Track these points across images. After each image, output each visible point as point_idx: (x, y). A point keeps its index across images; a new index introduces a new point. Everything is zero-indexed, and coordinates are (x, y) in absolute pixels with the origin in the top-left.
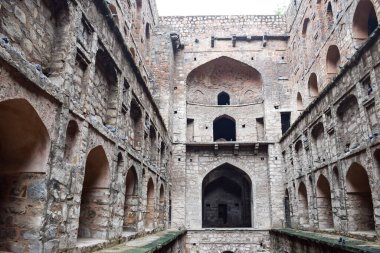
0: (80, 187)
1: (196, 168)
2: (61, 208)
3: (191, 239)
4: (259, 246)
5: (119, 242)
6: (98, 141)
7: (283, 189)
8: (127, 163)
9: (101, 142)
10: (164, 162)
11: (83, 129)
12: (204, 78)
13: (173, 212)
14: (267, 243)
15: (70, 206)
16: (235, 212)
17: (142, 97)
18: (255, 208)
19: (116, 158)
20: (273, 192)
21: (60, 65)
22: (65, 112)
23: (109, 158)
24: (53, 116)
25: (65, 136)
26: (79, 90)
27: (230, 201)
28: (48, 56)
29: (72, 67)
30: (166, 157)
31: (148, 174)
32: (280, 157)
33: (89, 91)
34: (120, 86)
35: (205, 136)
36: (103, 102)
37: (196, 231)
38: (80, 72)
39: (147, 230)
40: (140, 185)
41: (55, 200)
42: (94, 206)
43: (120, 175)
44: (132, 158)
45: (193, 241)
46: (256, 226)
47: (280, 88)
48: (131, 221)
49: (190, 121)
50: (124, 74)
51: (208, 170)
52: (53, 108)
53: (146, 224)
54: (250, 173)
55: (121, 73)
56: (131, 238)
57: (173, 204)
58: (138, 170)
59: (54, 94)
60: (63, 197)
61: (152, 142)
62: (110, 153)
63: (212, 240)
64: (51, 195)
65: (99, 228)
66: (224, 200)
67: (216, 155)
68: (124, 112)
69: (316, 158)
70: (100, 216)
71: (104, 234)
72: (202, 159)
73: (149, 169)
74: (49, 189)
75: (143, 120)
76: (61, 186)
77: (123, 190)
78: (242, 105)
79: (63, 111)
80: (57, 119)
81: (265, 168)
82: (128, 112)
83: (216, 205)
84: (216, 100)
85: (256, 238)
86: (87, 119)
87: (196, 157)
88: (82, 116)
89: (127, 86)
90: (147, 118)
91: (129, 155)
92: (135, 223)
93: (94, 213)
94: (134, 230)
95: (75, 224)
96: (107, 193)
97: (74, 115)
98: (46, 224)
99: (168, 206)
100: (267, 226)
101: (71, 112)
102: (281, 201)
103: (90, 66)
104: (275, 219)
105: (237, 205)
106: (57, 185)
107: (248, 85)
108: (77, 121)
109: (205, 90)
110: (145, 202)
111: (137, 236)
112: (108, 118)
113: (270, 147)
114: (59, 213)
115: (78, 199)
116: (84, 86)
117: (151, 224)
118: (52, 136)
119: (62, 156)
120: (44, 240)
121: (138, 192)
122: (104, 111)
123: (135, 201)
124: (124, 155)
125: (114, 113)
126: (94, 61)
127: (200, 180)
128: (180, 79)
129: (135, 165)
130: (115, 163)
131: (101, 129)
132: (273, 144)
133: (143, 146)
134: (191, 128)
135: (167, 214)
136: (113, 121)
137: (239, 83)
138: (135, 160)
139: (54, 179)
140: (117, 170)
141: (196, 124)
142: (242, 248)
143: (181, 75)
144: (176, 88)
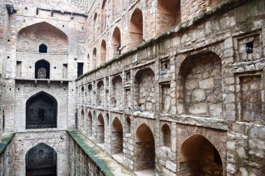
1: (22, 94)
3: (18, 137)
4: (60, 139)
7: (75, 108)
12: (30, 33)
13: (6, 122)
14: (65, 137)
16: (48, 114)
18: (58, 118)
20: (69, 110)
27: (46, 108)
32: (75, 89)
35: (28, 73)
37: (21, 133)
45: (19, 138)
46: (59, 128)
47: (78, 47)
49: (19, 63)
51: (30, 95)
54: (57, 98)
57: (5, 118)
63: (32, 137)
66: (42, 107)
67: (36, 86)
69: (89, 100)
72: (26, 88)
78: (55, 53)
81: (66, 95)
83: (37, 110)
84: (38, 49)
85: (58, 135)
87: (22, 87)
100: (65, 128)
102: (73, 115)
104: (70, 125)
107: (60, 41)
109: (30, 42)
113: (70, 83)
127: (25, 102)
128: (13, 34)
132: (71, 81)
134: (19, 66)
137: (54, 39)
141: (23, 64)
142: (50, 141)
143: (13, 32)
144: (9, 41)
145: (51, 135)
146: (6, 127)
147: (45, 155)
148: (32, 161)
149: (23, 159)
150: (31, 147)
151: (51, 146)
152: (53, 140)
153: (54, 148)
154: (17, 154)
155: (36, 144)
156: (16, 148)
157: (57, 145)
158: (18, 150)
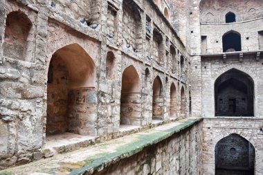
0: (119, 94)
1: (209, 73)
2: (107, 108)
3: (207, 124)
4: (259, 131)
5: (150, 127)
6: (129, 62)
8: (153, 75)
9: (132, 63)
10: (184, 70)
11: (118, 56)
12: (213, 2)
13: (192, 105)
15: (112, 107)
16: (241, 104)
17: (162, 26)
18: (256, 102)
19: (144, 72)
21: (97, 16)
22: (104, 47)
23: (139, 73)
24: (96, 51)
25: (105, 62)
26: (113, 30)
27: (238, 96)
28: (89, 11)
29: (106, 16)
30: (186, 66)
31: (170, 80)
33: (120, 29)
34: (144, 21)
35: (216, 48)
36: (132, 34)
37: (210, 119)
38: (112, 17)
39: (171, 119)
40: (164, 89)
41: (102, 103)
42: (131, 105)
43: (148, 83)
44: (157, 70)
45: (208, 126)
46: (257, 116)
48: (159, 113)
49: (203, 38)
50: (145, 11)
51: (218, 74)
52: (96, 45)
53: (171, 114)
54: (253, 76)
55: (143, 12)
56: (159, 125)
57: (192, 100)
58: (162, 78)
59: (95, 36)
60: (108, 101)
61: (173, 57)
62: (140, 69)
63: (223, 125)
64: (99, 101)
65: (136, 119)
66: (233, 96)
67: (225, 63)
68: (148, 39)
70: (135, 111)
71: (139, 122)
72: (214, 66)
73: (171, 77)
74: (98, 97)
75: (164, 42)
76: (106, 95)
77: (151, 93)
78: (246, 20)
79: (102, 46)
80: (99, 53)
82: (152, 39)
83: (227, 99)
84: (224, 19)
85: (257, 125)
86: (120, 49)
87: (209, 65)
88: (117, 48)
89: (148, 19)
90: (167, 40)
91: (154, 68)
92: (161, 114)
93: (131, 109)
94: (161, 119)
95: (118, 118)
96: (139, 96)
97: (110, 48)
98: (98, 118)
99: (188, 101)
101: (108, 46)
103: (118, 12)
105: (244, 99)
106: (103, 94)
107: (251, 4)
108: (113, 51)
109: (214, 12)
110: (169, 100)
111: (163, 123)
112: (137, 45)
114: (106, 111)
115: (118, 102)
116: (116, 27)
117: (175, 115)
118: (97, 64)
119: (105, 76)
120: (98, 128)
121: (163, 94)
122: (133, 40)
123: (161, 100)
124: (150, 69)
125: (140, 41)
126: (121, 8)
127: (213, 82)
128: (194, 6)
129: (160, 75)
130: (144, 76)
131: (132, 54)
133: (165, 61)
134: (204, 42)
135: (188, 107)
136: (140, 47)
137: (243, 4)
138: (159, 71)
139: (100, 91)
140: (146, 80)
141: (208, 40)
142: (245, 132)
143: (195, 3)
144: (191, 13)
145: (247, 124)
146: (193, 111)
147: (237, 154)
148: (223, 159)
149: (212, 150)
150: (221, 137)
151: (247, 138)
152: (250, 132)
153: (251, 141)
154: (206, 144)
155: (228, 134)
156: (204, 137)
157: (255, 138)
158: (206, 139)
